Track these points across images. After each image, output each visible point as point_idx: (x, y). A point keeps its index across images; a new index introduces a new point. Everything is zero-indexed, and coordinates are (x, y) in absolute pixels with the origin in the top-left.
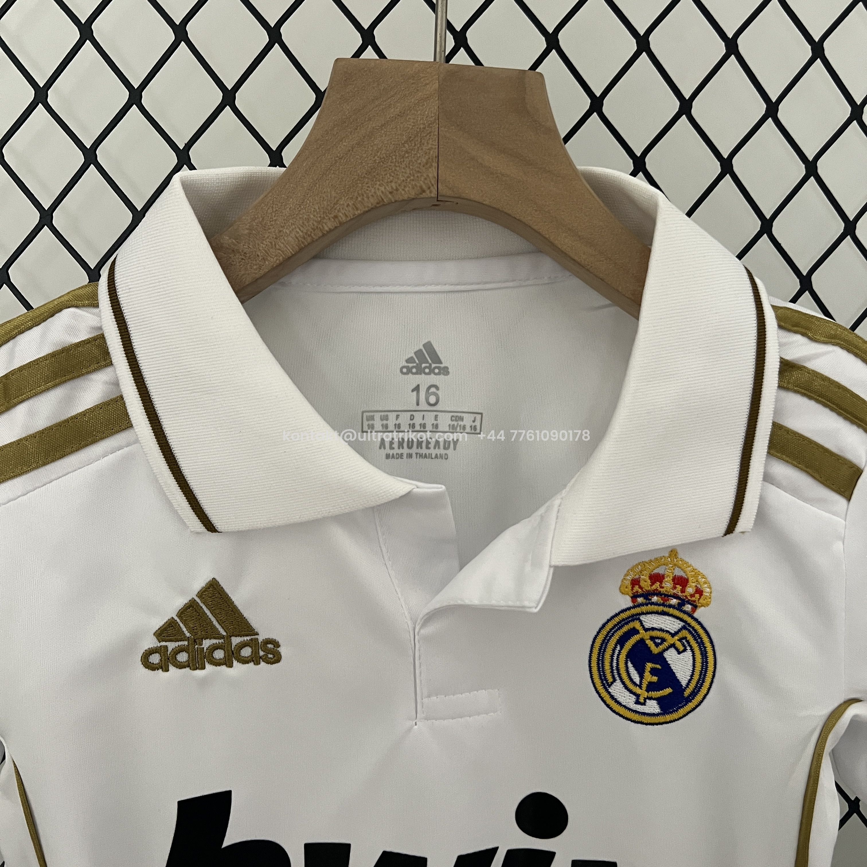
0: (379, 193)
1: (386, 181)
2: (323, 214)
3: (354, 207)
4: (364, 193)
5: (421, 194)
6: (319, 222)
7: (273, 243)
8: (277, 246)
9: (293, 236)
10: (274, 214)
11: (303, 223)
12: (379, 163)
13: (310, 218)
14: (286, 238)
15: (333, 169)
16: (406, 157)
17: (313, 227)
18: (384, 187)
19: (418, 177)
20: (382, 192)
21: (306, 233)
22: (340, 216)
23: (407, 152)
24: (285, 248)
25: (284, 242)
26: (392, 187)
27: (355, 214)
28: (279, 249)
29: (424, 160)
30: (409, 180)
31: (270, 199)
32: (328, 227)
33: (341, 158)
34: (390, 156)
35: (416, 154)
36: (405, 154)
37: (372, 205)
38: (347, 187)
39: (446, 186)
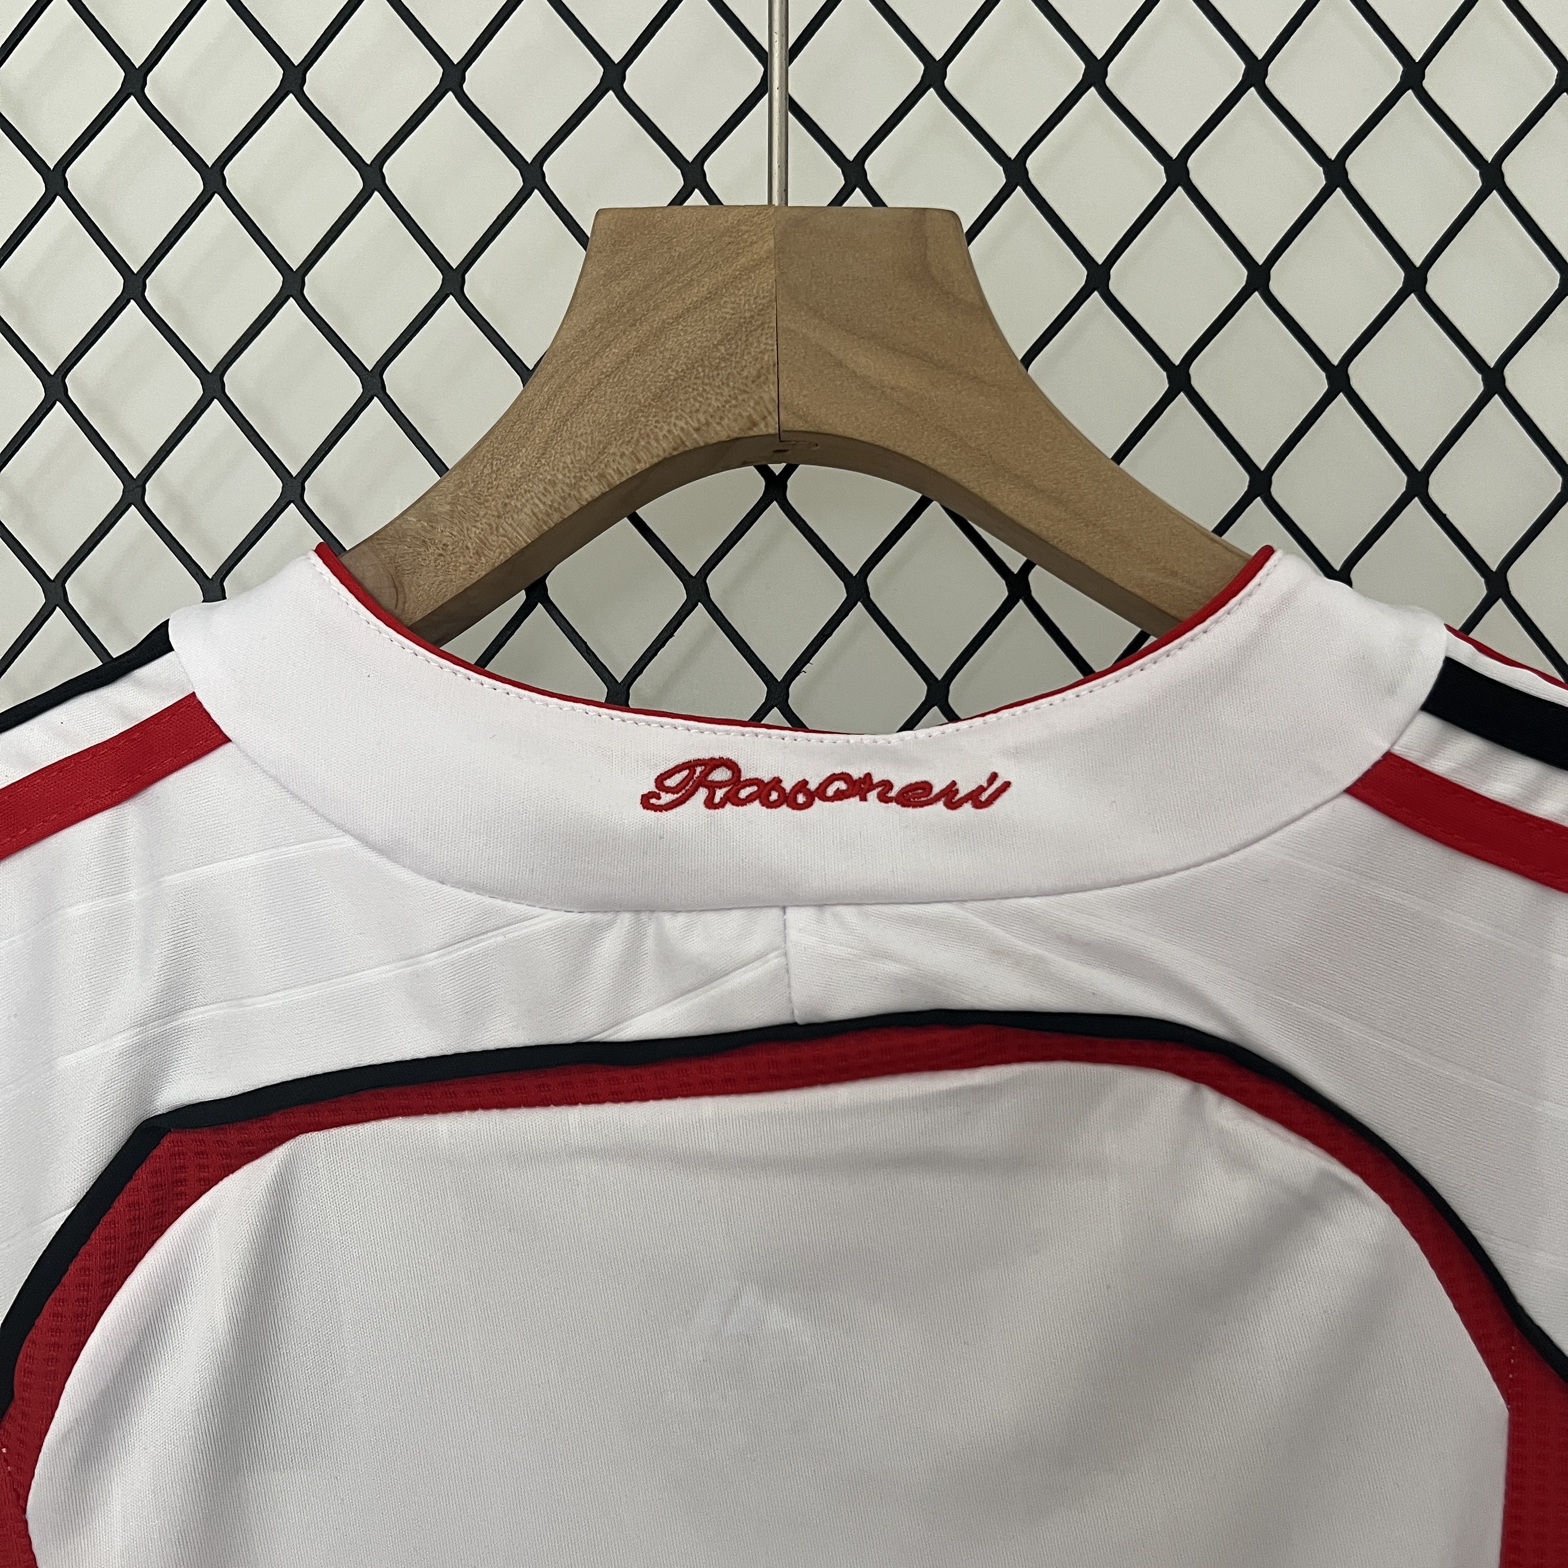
0: (677, 432)
1: (688, 411)
2: (580, 471)
3: (633, 457)
4: (650, 433)
5: (750, 429)
6: (573, 486)
7: (494, 526)
8: (501, 530)
9: (529, 512)
10: (494, 476)
11: (545, 488)
12: (675, 380)
13: (557, 479)
14: (515, 516)
15: (595, 395)
16: (722, 368)
17: (563, 495)
18: (684, 420)
19: (744, 400)
20: (682, 429)
21: (551, 506)
22: (610, 474)
23: (723, 359)
24: (515, 534)
25: (513, 522)
26: (698, 420)
27: (636, 470)
28: (503, 536)
29: (754, 373)
30: (727, 406)
31: (488, 451)
32: (588, 493)
33: (609, 376)
34: (694, 369)
35: (737, 362)
36: (719, 363)
37: (664, 451)
38: (621, 423)
39: (794, 413)
